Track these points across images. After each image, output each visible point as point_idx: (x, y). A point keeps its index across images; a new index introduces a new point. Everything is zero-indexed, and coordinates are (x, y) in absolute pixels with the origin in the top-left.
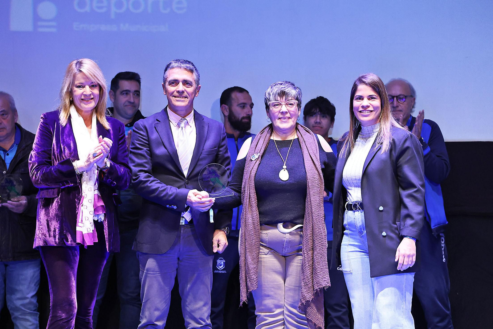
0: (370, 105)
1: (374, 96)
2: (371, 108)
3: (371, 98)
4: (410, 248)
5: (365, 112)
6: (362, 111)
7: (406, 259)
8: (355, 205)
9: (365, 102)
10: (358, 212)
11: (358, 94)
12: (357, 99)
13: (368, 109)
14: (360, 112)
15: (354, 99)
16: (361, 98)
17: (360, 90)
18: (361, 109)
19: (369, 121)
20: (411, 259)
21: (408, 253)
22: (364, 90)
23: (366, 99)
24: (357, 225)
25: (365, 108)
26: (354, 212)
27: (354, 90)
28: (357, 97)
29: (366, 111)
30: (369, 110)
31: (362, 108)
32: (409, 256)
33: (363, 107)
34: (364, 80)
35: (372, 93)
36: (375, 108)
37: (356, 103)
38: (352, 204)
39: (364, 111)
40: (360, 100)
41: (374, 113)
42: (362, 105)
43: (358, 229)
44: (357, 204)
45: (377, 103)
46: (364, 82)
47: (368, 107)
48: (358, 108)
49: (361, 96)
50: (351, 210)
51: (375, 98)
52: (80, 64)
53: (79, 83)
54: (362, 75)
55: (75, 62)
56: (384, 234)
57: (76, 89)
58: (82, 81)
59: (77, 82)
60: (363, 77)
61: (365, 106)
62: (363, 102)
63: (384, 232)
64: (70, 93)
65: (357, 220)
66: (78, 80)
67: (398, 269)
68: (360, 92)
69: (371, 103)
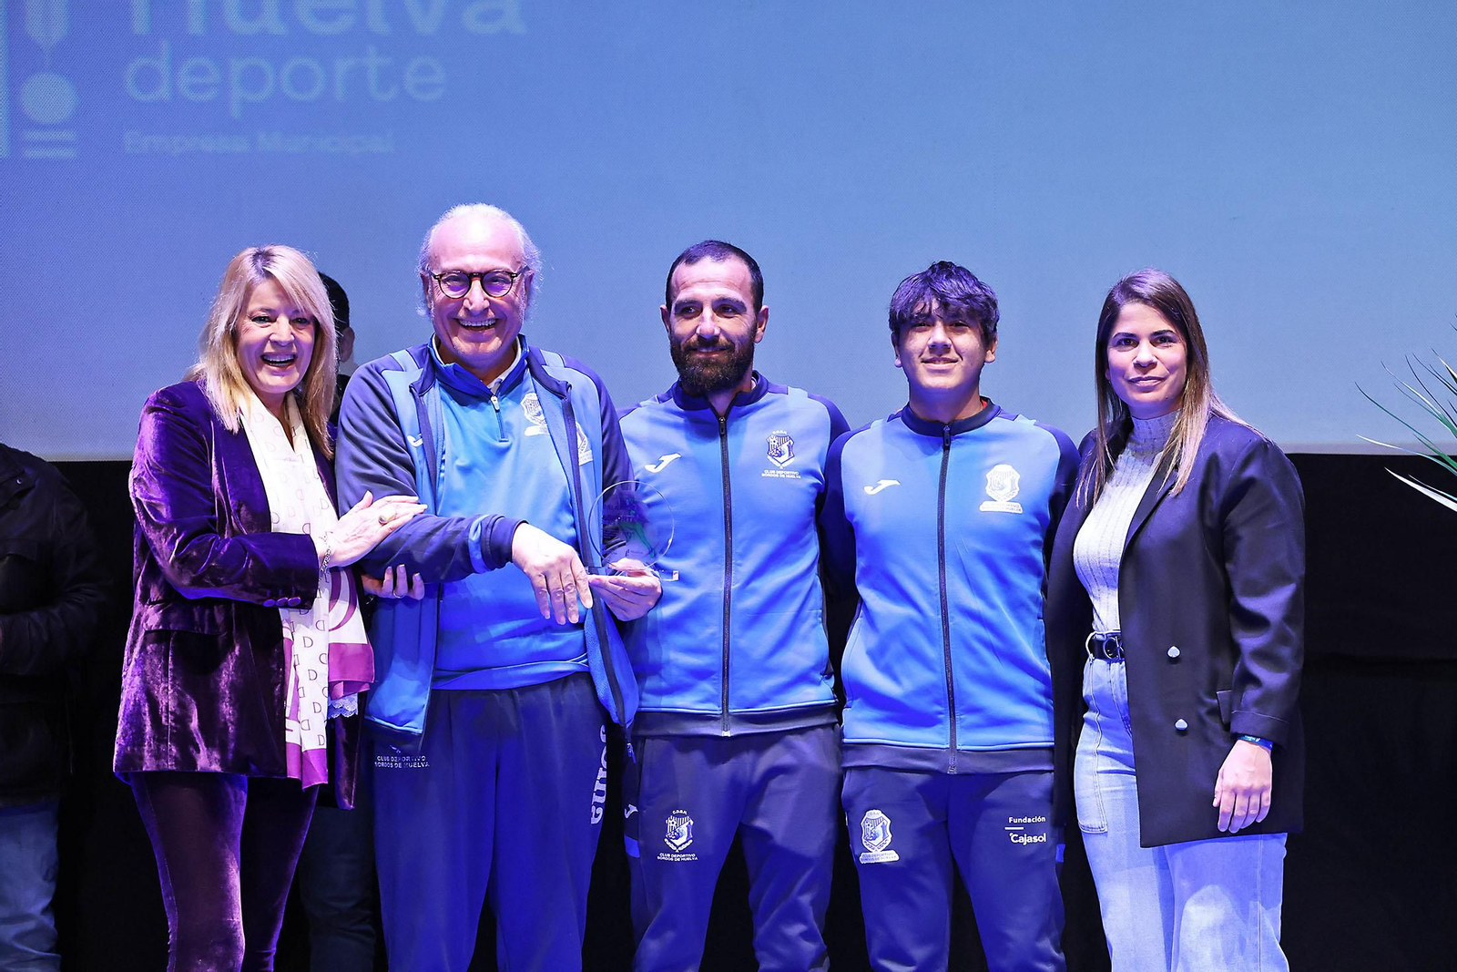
0: (1158, 361)
1: (1169, 335)
2: (1160, 371)
3: (1159, 339)
4: (1252, 769)
6: (1137, 376)
7: (1241, 801)
8: (1111, 645)
9: (1145, 352)
10: (1118, 663)
11: (1122, 328)
12: (1119, 344)
15: (1110, 343)
16: (1131, 340)
17: (1129, 319)
18: (1134, 374)
19: (1155, 403)
20: (1255, 800)
21: (1245, 783)
22: (1139, 318)
23: (1145, 344)
24: (1117, 699)
25: (1144, 369)
26: (1109, 663)
27: (1110, 315)
28: (1120, 337)
31: (1135, 369)
32: (1248, 793)
33: (1138, 366)
34: (1137, 289)
35: (1163, 326)
36: (1171, 369)
37: (1119, 357)
38: (1102, 642)
39: (1141, 376)
40: (1130, 348)
41: (1167, 382)
42: (1135, 361)
44: (1115, 642)
45: (1175, 352)
46: (1138, 297)
47: (1152, 365)
48: (1124, 371)
49: (1132, 335)
50: (1102, 657)
51: (1171, 340)
52: (266, 256)
53: (262, 310)
54: (1131, 274)
55: (251, 251)
56: (1181, 724)
57: (248, 323)
58: (274, 302)
59: (254, 307)
60: (1132, 280)
61: (1145, 363)
62: (1138, 352)
63: (1181, 721)
64: (233, 336)
65: (1118, 686)
66: (260, 301)
67: (1221, 827)
68: (1127, 324)
69: (1160, 356)
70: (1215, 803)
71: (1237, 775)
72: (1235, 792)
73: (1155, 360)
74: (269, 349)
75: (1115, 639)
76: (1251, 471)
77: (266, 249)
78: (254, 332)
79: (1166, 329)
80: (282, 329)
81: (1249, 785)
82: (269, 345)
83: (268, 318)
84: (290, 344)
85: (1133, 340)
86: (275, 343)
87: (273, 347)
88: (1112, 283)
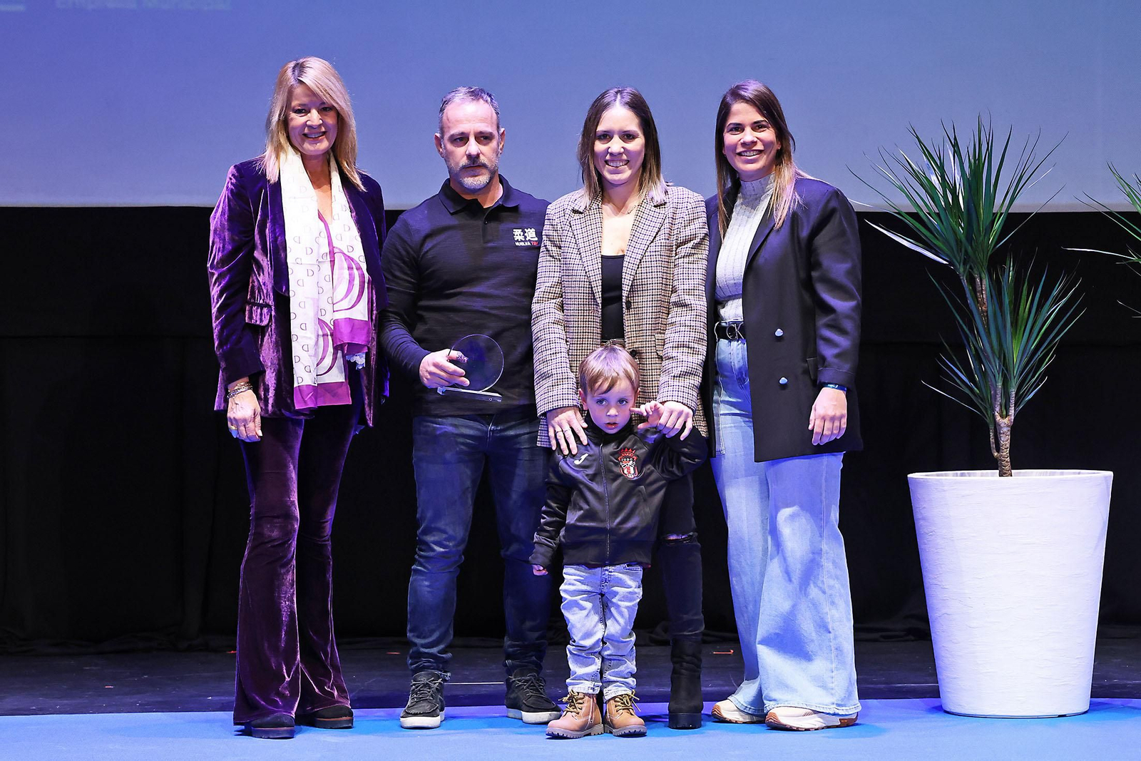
0: (758, 140)
1: (764, 123)
2: (760, 147)
3: (757, 126)
4: (835, 403)
5: (749, 154)
6: (744, 152)
7: (828, 425)
8: (732, 330)
9: (748, 135)
10: (737, 342)
11: (733, 120)
12: (731, 130)
13: (753, 148)
14: (740, 154)
15: (725, 130)
16: (739, 128)
17: (738, 113)
18: (740, 149)
19: (758, 171)
20: (837, 424)
21: (831, 413)
22: (743, 113)
23: (748, 129)
24: (734, 365)
25: (749, 146)
26: (731, 341)
27: (724, 112)
28: (732, 126)
29: (750, 151)
30: (756, 150)
31: (742, 147)
32: (833, 419)
33: (744, 144)
34: (743, 93)
35: (759, 118)
36: (767, 145)
37: (730, 138)
38: (727, 327)
39: (746, 152)
40: (738, 133)
41: (765, 154)
42: (742, 141)
43: (739, 374)
44: (734, 328)
45: (769, 134)
46: (742, 99)
47: (754, 143)
48: (735, 146)
49: (739, 124)
50: (725, 337)
51: (765, 127)
52: (300, 68)
53: (300, 105)
54: (737, 84)
55: (292, 65)
56: (783, 380)
57: (293, 115)
58: (305, 100)
59: (295, 103)
60: (738, 87)
61: (749, 142)
62: (745, 135)
63: (783, 378)
64: (285, 123)
65: (735, 356)
66: (296, 99)
67: (814, 442)
68: (736, 117)
69: (758, 136)
70: (810, 427)
71: (825, 407)
72: (824, 419)
73: (756, 139)
74: (306, 131)
75: (735, 326)
77: (301, 61)
78: (297, 120)
79: (761, 119)
80: (314, 117)
81: (833, 414)
82: (306, 129)
83: (304, 110)
84: (320, 126)
86: (310, 127)
87: (309, 130)
88: (725, 90)
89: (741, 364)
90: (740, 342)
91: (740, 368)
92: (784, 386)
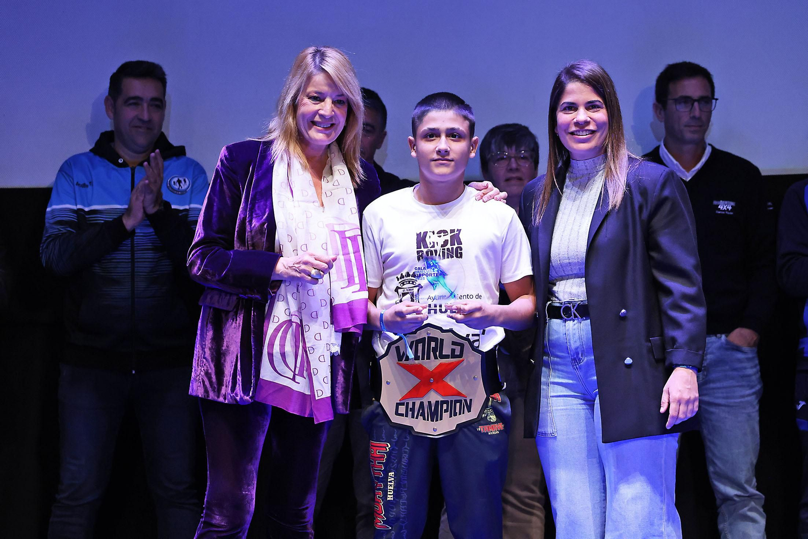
0: (591, 120)
1: (598, 103)
2: (592, 127)
3: (591, 106)
5: (581, 133)
6: (576, 131)
8: (567, 310)
9: (582, 115)
10: (572, 321)
11: (567, 99)
12: (565, 109)
13: (586, 128)
14: (572, 133)
15: (559, 109)
16: (572, 107)
17: (572, 92)
18: (573, 128)
19: (590, 150)
22: (577, 92)
23: (582, 110)
24: (570, 345)
25: (582, 125)
26: (565, 321)
27: (558, 90)
28: (565, 105)
29: (583, 131)
30: (589, 130)
31: (575, 126)
33: (577, 124)
34: (577, 72)
35: (594, 97)
36: (600, 125)
37: (563, 117)
38: (561, 307)
39: (579, 131)
40: (572, 112)
41: (598, 135)
42: (575, 120)
43: (572, 354)
44: (570, 307)
45: (601, 115)
46: (578, 78)
47: (587, 123)
48: (568, 125)
49: (573, 103)
50: (560, 317)
51: (598, 107)
52: (322, 56)
54: (572, 63)
56: (628, 361)
60: (573, 67)
61: (582, 122)
62: (577, 115)
63: (628, 358)
65: (571, 336)
67: (668, 426)
68: (571, 96)
69: (592, 117)
70: (662, 410)
71: (680, 391)
72: (679, 402)
73: (589, 119)
75: (571, 305)
76: (666, 193)
79: (596, 99)
81: (688, 397)
85: (573, 107)
88: (560, 68)
89: (578, 344)
90: (576, 321)
91: (577, 349)
92: (629, 366)
